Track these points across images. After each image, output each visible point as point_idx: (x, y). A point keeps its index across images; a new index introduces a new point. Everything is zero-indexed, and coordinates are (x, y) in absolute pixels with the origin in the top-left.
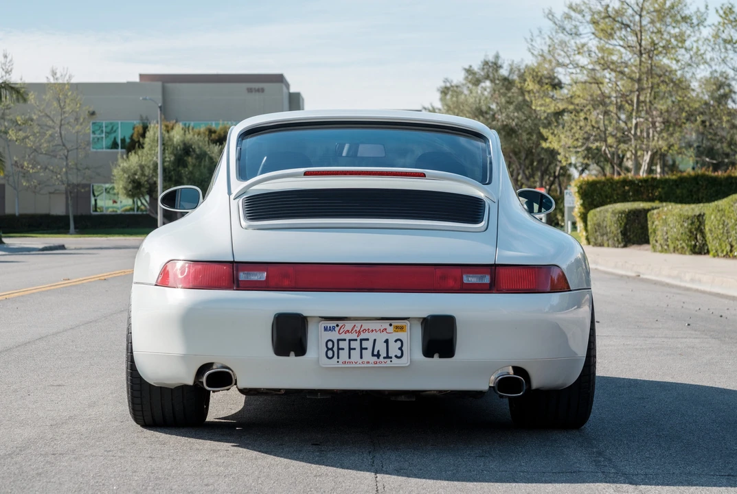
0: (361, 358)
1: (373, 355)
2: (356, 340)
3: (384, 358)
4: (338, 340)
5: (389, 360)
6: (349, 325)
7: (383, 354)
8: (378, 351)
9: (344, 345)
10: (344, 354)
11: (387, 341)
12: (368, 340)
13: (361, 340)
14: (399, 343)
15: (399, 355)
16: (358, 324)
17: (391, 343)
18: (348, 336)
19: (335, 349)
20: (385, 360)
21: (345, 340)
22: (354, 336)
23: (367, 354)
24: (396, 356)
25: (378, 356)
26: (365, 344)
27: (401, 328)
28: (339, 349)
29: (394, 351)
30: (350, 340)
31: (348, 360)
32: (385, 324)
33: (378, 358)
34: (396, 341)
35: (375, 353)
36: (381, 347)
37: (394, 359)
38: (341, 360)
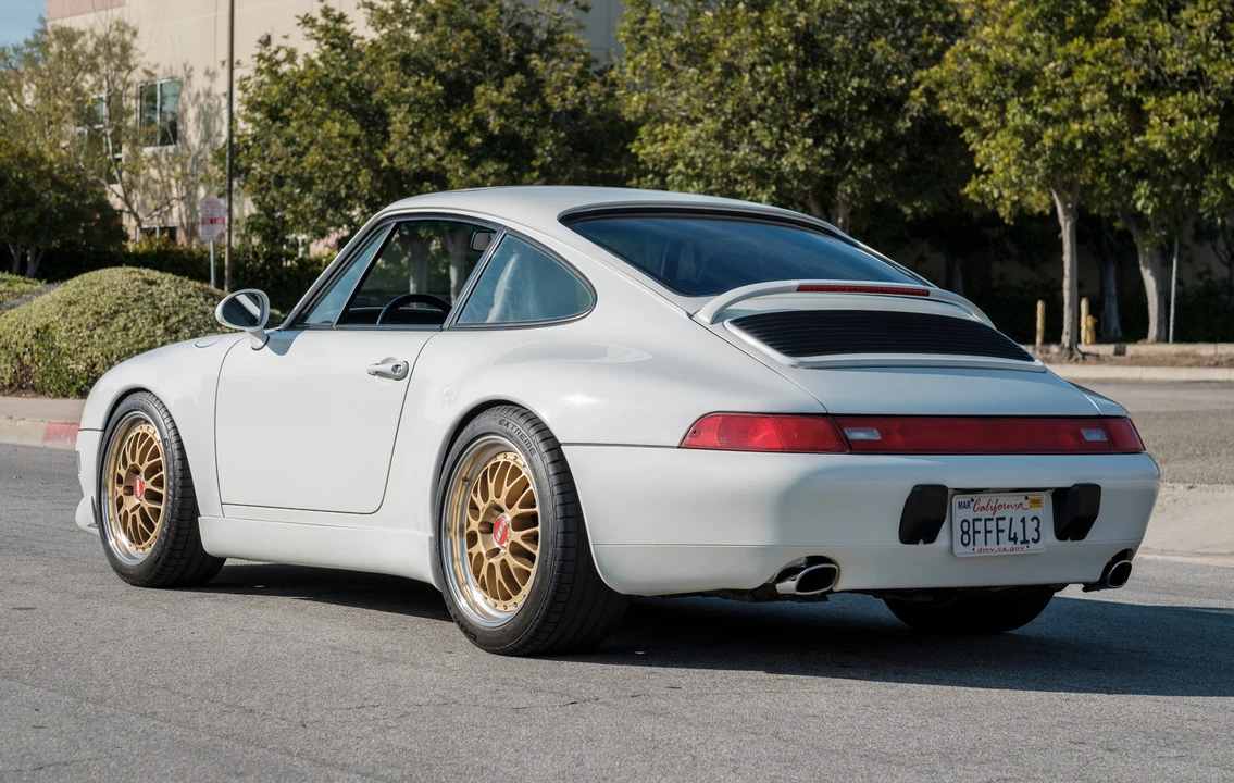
0: (998, 543)
1: (1010, 539)
2: (992, 519)
3: (1022, 542)
4: (974, 520)
5: (1025, 546)
6: (984, 500)
7: (1020, 538)
8: (1015, 534)
9: (980, 526)
10: (980, 538)
11: (1023, 520)
12: (1003, 518)
13: (998, 519)
14: (1035, 521)
15: (1036, 538)
16: (994, 497)
17: (1028, 521)
18: (984, 515)
19: (971, 532)
21: (980, 520)
22: (989, 514)
23: (1004, 536)
24: (1033, 540)
25: (1015, 540)
26: (1004, 525)
27: (1036, 503)
28: (975, 532)
29: (1032, 534)
30: (986, 520)
31: (984, 547)
32: (1020, 498)
33: (1016, 543)
34: (1032, 520)
35: (1012, 536)
36: (1017, 528)
37: (1031, 544)
38: (977, 548)
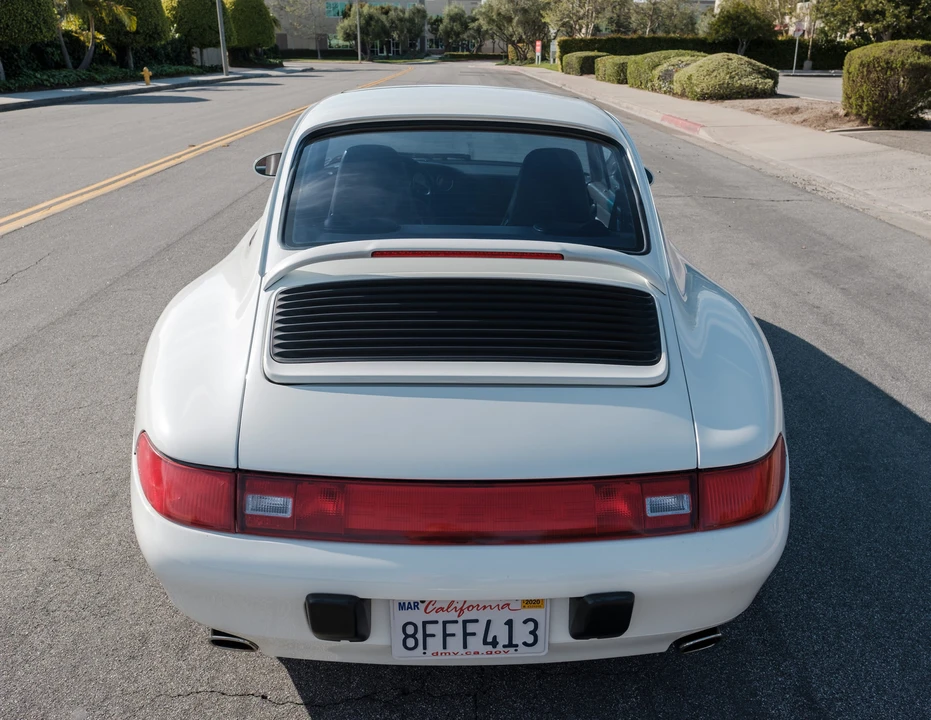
0: (465, 647)
1: (485, 642)
2: (456, 622)
3: (504, 646)
4: (425, 624)
5: (512, 650)
6: (443, 601)
7: (503, 640)
8: (495, 637)
9: (434, 629)
11: (509, 623)
12: (476, 621)
13: (465, 622)
14: (531, 624)
15: (530, 640)
17: (518, 627)
18: (442, 617)
19: (420, 636)
20: (506, 650)
21: (436, 622)
22: (453, 616)
23: (475, 643)
24: (525, 644)
25: (494, 643)
26: (471, 628)
27: (536, 603)
28: (425, 636)
29: (522, 634)
30: (445, 623)
31: (440, 649)
33: (494, 647)
34: (525, 622)
35: (490, 639)
36: (499, 631)
37: (522, 648)
38: (429, 651)
